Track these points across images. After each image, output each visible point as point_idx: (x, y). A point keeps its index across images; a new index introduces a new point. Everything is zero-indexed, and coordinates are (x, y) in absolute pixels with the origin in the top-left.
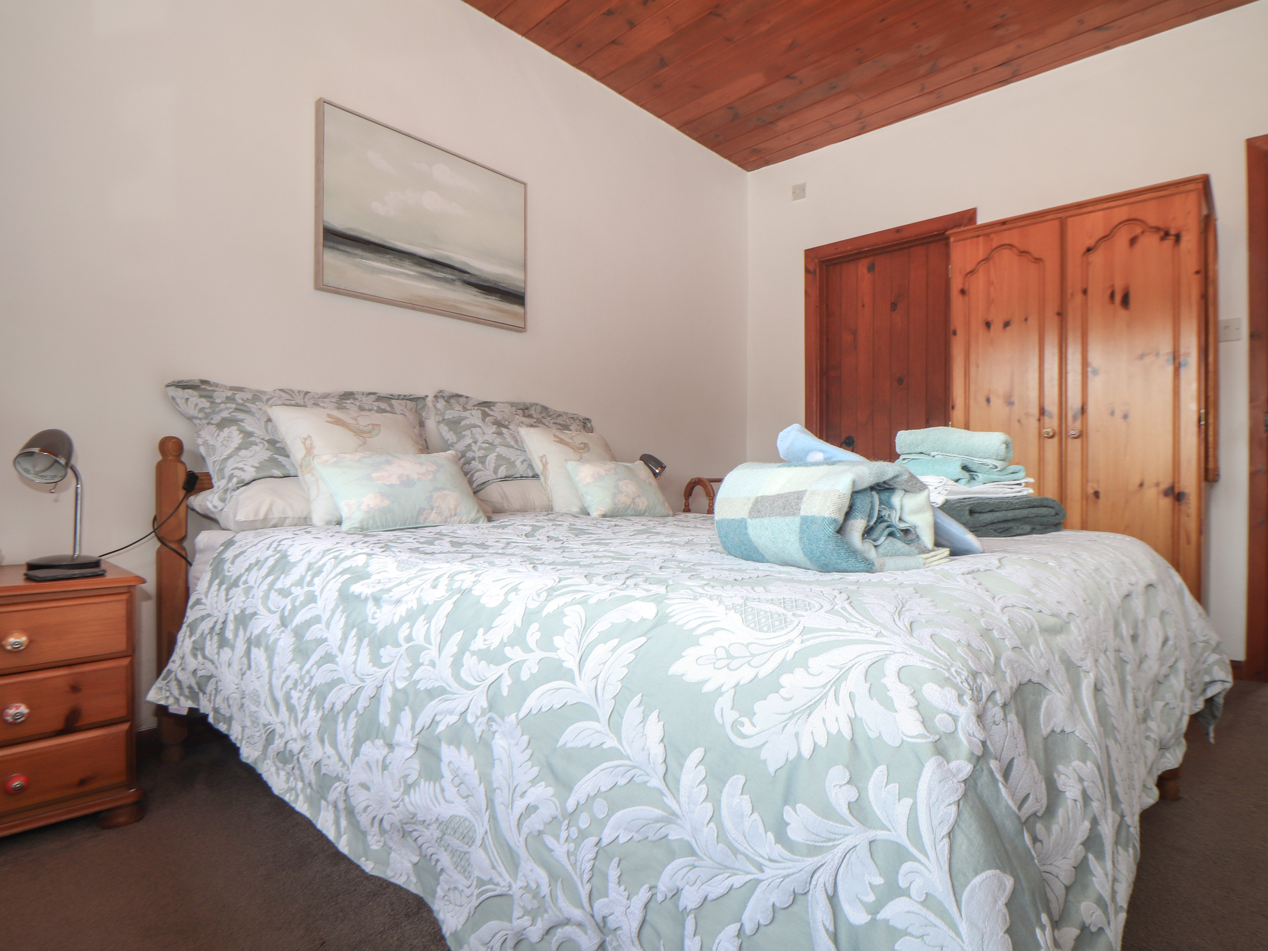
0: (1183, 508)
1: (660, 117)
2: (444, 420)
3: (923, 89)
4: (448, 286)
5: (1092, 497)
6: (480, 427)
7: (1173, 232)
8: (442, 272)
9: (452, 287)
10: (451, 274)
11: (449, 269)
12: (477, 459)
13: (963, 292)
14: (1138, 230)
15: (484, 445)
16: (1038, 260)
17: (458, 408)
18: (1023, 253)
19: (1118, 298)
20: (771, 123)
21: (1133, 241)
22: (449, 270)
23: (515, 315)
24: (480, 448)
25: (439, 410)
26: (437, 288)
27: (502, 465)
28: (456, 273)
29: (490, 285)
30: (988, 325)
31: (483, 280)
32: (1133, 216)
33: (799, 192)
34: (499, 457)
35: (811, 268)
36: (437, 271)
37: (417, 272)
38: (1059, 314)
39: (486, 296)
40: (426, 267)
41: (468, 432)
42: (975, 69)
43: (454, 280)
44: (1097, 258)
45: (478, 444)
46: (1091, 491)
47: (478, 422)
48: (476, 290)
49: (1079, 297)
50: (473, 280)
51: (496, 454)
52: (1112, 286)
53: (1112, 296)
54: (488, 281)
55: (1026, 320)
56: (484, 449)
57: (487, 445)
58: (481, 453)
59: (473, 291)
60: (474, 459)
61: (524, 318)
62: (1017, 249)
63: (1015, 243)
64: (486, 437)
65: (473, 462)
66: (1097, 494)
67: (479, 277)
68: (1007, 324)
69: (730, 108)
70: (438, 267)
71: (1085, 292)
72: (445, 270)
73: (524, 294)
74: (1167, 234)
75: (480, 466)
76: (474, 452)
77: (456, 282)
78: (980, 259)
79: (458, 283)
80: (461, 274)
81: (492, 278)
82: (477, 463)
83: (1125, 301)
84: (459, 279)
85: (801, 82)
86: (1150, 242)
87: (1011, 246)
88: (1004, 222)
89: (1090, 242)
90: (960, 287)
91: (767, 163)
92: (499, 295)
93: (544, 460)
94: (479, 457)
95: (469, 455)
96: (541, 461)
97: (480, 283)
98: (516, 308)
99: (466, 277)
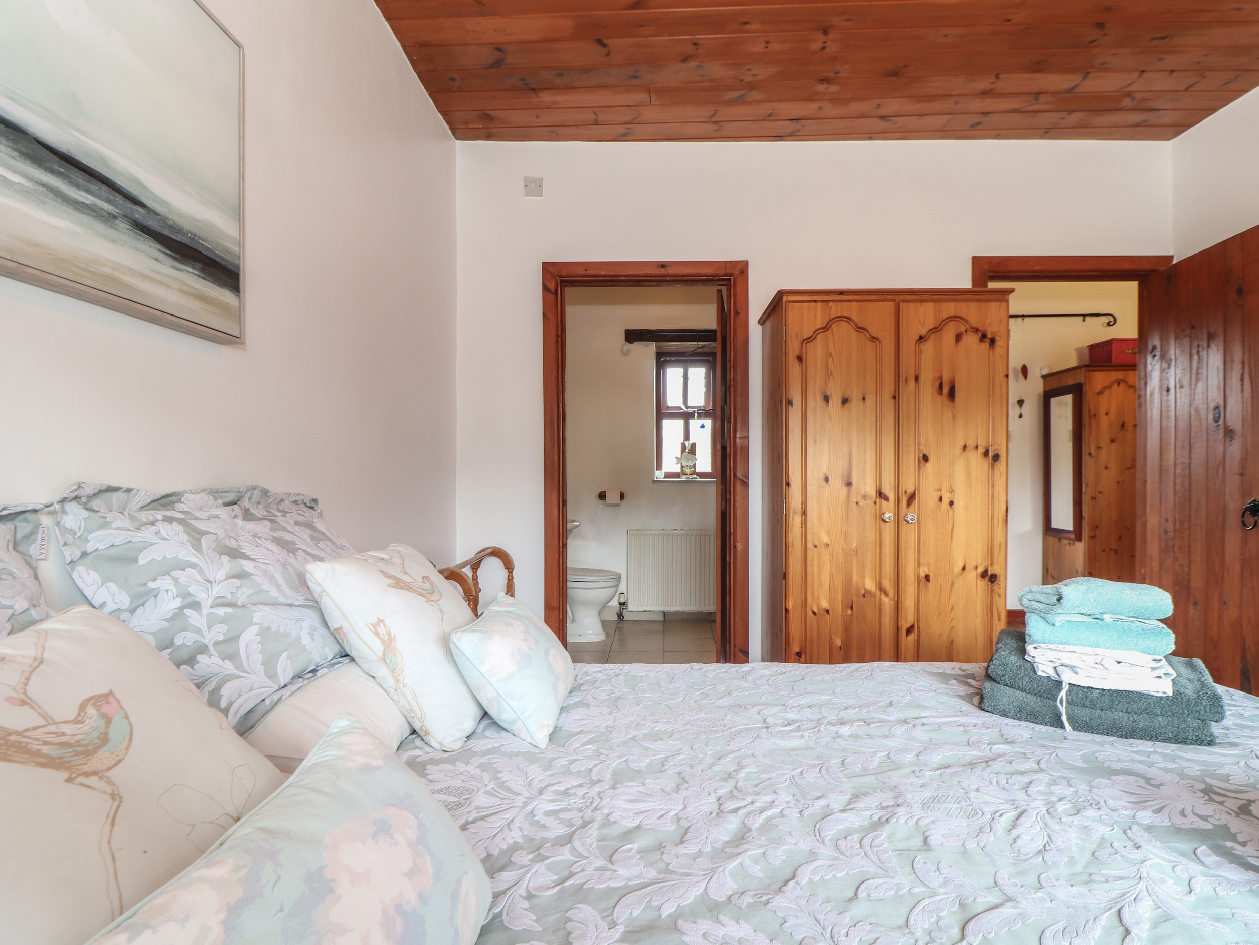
0: (996, 588)
1: (388, 18)
2: (84, 555)
3: (713, 116)
4: (101, 227)
5: (923, 580)
6: (194, 566)
7: (990, 336)
8: (88, 191)
9: (109, 232)
10: (109, 201)
11: (104, 187)
12: (212, 649)
13: (800, 359)
14: (963, 329)
15: (221, 612)
16: (874, 339)
17: (120, 521)
18: (860, 329)
19: (946, 390)
20: (533, 90)
21: (958, 337)
22: (104, 190)
23: (225, 309)
24: (212, 622)
25: (72, 532)
26: (77, 229)
27: (279, 654)
28: (119, 199)
29: (185, 240)
30: (826, 399)
31: (171, 227)
32: (957, 314)
33: (534, 187)
34: (264, 632)
35: (552, 286)
36: (78, 186)
37: (29, 178)
38: (894, 397)
39: (177, 264)
40: (53, 172)
41: (165, 583)
42: (770, 115)
43: (115, 217)
44: (928, 347)
45: (206, 610)
46: (923, 574)
47: (187, 554)
48: (158, 246)
49: (912, 383)
50: (151, 223)
51: (254, 629)
52: (941, 377)
53: (941, 386)
54: (179, 231)
55: (864, 399)
56: (223, 621)
57: (229, 610)
58: (218, 633)
59: (151, 248)
60: (203, 649)
61: (238, 316)
62: (856, 324)
63: (854, 317)
64: (217, 590)
65: (200, 658)
66: (927, 577)
67: (163, 220)
68: (845, 401)
69: (499, 50)
70: (80, 178)
71: (917, 378)
72: (96, 187)
73: (238, 267)
74: (984, 336)
75: (229, 667)
76: (198, 631)
77: (118, 222)
78: (818, 327)
79: (123, 225)
80: (129, 205)
81: (186, 226)
82: (215, 659)
83: (952, 395)
84: (125, 216)
85: (608, 55)
86: (971, 340)
87: (849, 319)
88: (841, 293)
89: (923, 331)
90: (797, 352)
91: (488, 137)
92: (199, 265)
93: (382, 630)
94: (216, 644)
95: (186, 639)
96: (377, 634)
97: (166, 232)
98: (224, 295)
99: (139, 213)
